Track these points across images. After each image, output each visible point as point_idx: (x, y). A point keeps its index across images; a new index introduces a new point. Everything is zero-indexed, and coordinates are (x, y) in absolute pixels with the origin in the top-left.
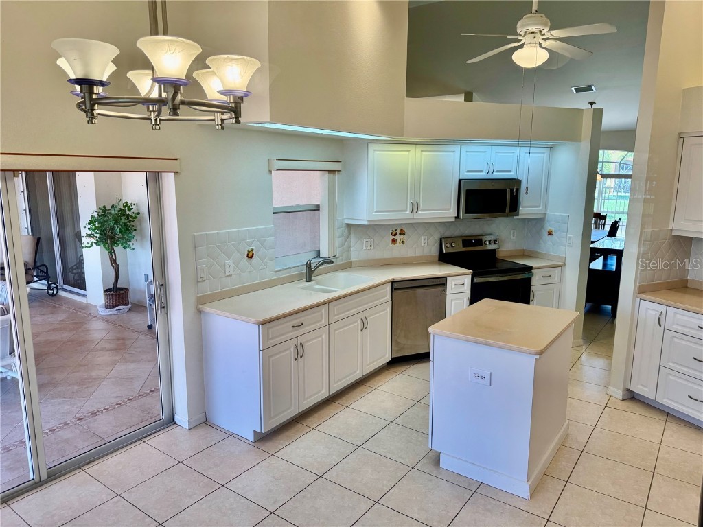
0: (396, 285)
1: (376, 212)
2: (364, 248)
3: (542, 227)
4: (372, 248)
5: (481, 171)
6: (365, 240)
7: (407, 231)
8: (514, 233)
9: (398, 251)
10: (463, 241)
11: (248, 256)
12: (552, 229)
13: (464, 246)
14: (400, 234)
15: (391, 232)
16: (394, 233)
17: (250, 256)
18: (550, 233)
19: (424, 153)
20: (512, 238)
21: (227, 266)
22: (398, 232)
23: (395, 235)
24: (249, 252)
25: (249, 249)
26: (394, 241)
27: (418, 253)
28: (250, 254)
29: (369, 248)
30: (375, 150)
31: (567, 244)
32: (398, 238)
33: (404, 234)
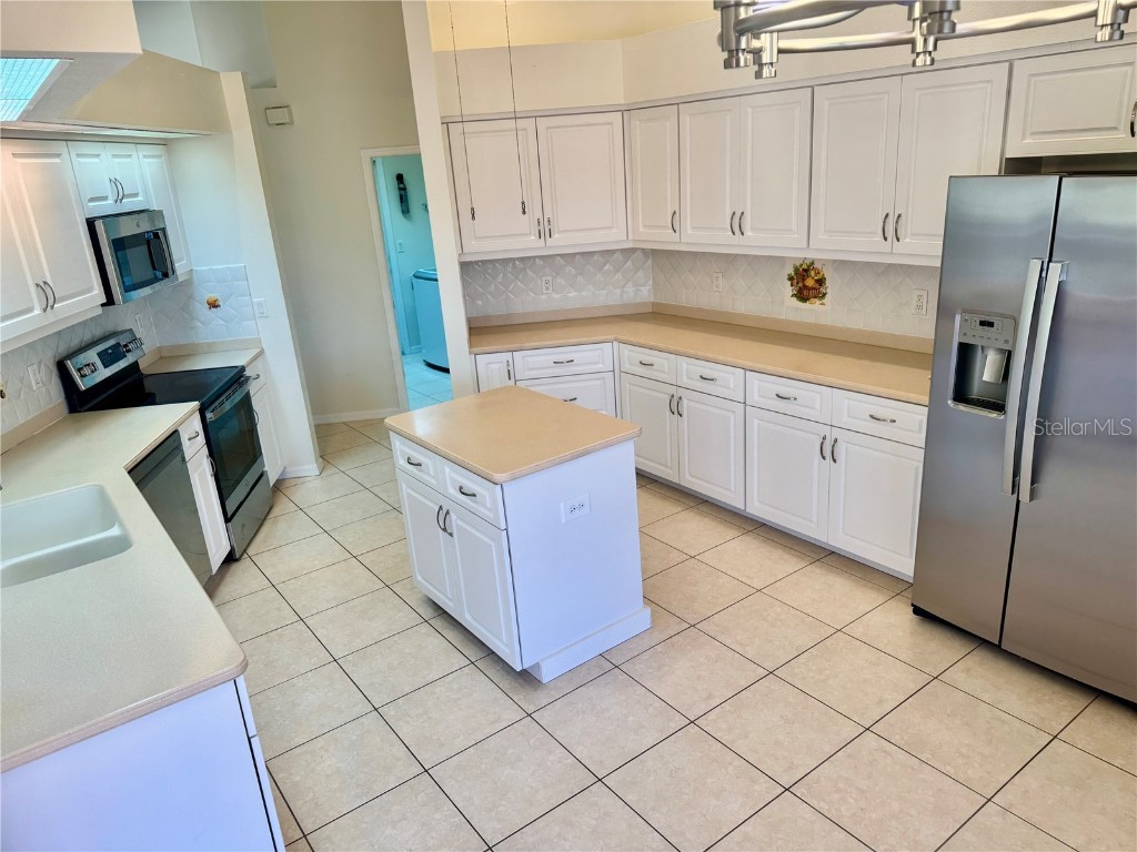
3: (191, 297)
5: (105, 198)
12: (212, 296)
18: (213, 305)
31: (257, 314)
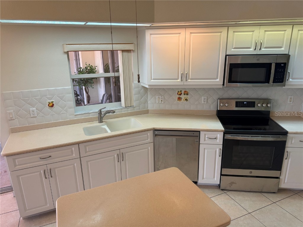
0: (156, 133)
1: (154, 79)
2: (157, 102)
4: (163, 102)
6: (157, 97)
7: (190, 93)
8: (291, 98)
9: (182, 105)
10: (237, 102)
11: (48, 106)
13: (237, 106)
14: (184, 94)
15: (177, 92)
16: (180, 93)
17: (52, 105)
19: (193, 35)
20: (289, 102)
21: (31, 112)
22: (183, 92)
23: (180, 95)
24: (49, 103)
25: (50, 101)
26: (179, 99)
27: (200, 108)
28: (51, 105)
29: (161, 102)
30: (151, 34)
32: (183, 96)
33: (187, 94)
